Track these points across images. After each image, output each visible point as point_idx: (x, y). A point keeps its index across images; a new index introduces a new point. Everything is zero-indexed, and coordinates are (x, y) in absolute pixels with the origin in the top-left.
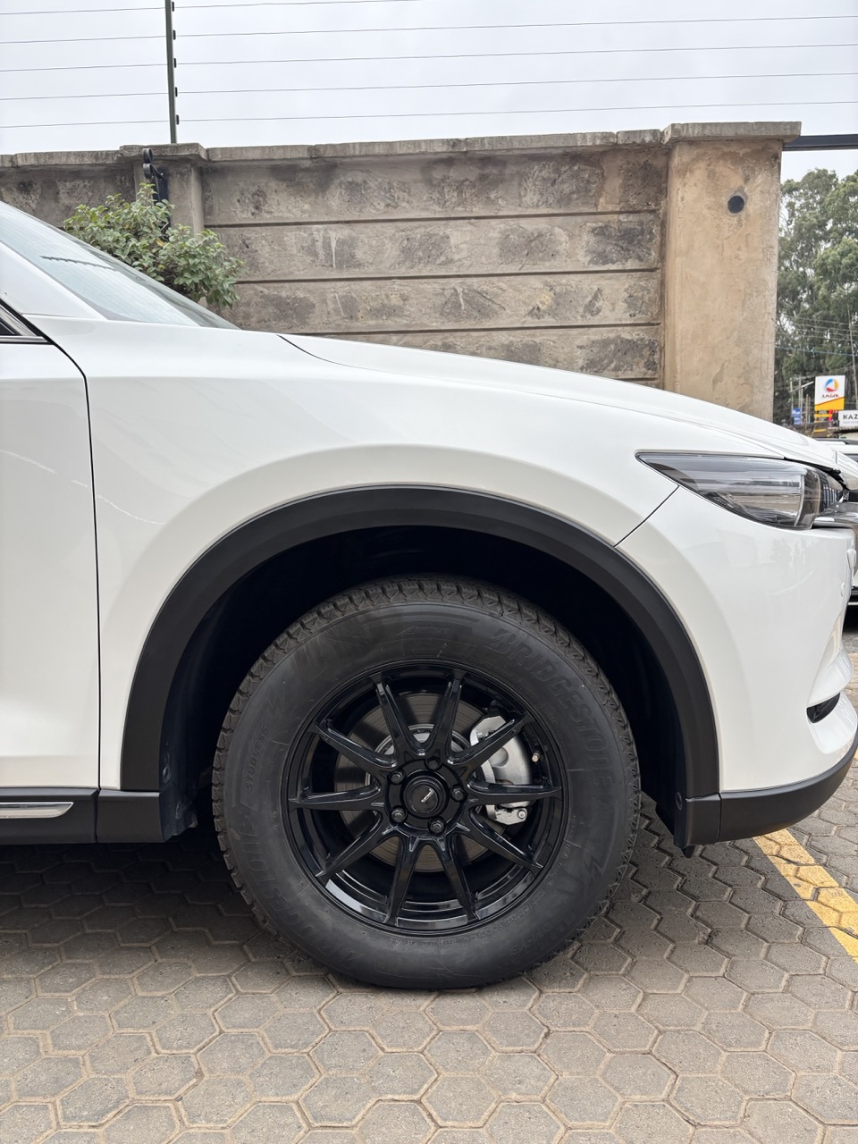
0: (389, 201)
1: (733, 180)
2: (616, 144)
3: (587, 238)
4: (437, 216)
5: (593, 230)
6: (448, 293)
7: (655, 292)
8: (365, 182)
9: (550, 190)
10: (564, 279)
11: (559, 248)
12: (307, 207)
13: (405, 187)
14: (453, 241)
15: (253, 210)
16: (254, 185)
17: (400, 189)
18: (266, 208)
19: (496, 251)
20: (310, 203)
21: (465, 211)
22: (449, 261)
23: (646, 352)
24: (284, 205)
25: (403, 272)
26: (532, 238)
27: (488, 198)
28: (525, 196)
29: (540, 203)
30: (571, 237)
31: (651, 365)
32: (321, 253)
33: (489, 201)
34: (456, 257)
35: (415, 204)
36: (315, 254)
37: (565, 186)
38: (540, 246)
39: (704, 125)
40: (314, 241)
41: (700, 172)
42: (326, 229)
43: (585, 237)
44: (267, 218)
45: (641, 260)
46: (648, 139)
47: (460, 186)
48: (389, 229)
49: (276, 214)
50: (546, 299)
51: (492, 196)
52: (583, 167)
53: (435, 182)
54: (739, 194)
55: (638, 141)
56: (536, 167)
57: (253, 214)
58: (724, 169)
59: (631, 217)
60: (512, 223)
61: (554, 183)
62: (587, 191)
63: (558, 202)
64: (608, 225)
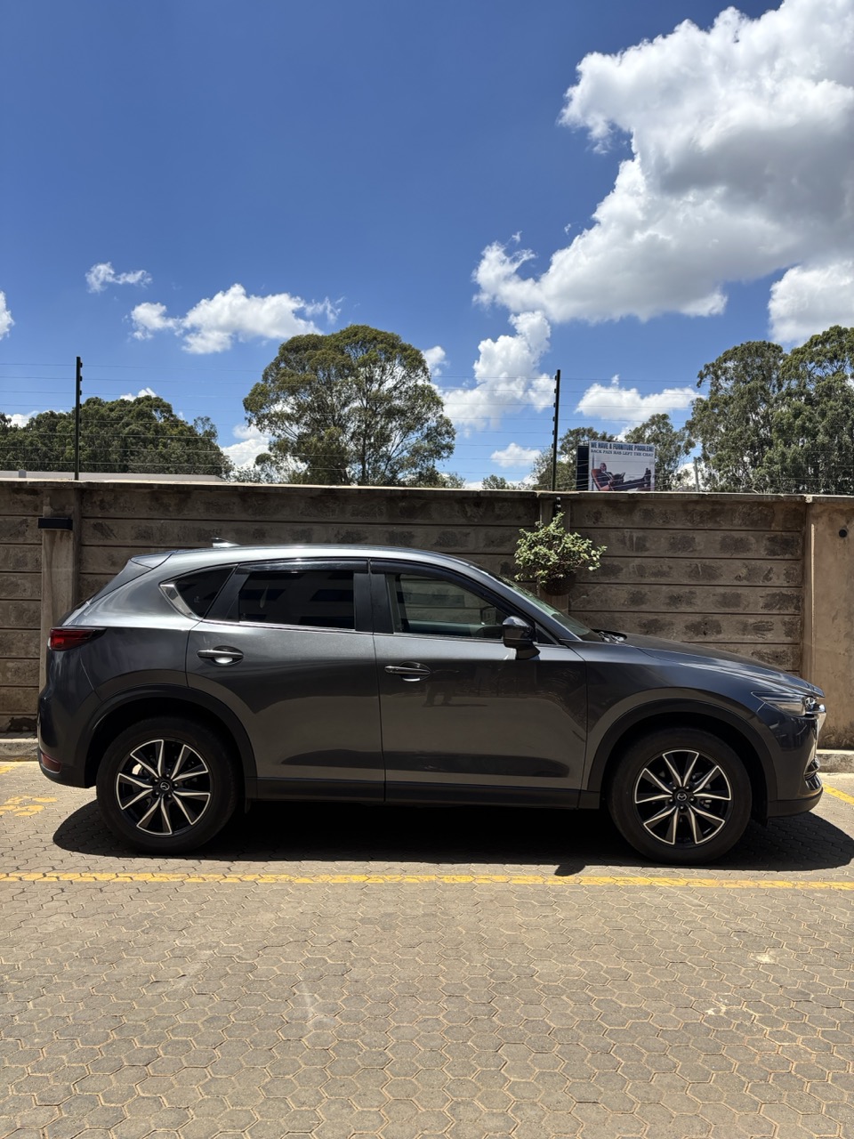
0: (665, 520)
1: (842, 522)
2: (783, 501)
4: (689, 528)
5: (768, 539)
6: (693, 566)
7: (801, 571)
9: (747, 519)
10: (753, 562)
11: (751, 547)
12: (622, 520)
13: (673, 514)
14: (696, 540)
15: (594, 520)
16: (595, 508)
17: (671, 515)
18: (601, 520)
19: (718, 546)
20: (623, 518)
21: (704, 526)
22: (694, 550)
23: (795, 601)
24: (611, 519)
25: (670, 554)
26: (738, 541)
27: (716, 520)
28: (734, 520)
29: (742, 524)
30: (757, 541)
31: (797, 608)
32: (628, 543)
33: (716, 522)
34: (698, 548)
35: (678, 521)
36: (625, 544)
37: (755, 516)
38: (741, 545)
40: (625, 537)
41: (825, 518)
42: (631, 532)
43: (765, 542)
44: (600, 525)
46: (798, 499)
47: (701, 514)
48: (664, 533)
49: (606, 523)
50: (744, 572)
51: (718, 519)
52: (764, 509)
53: (688, 511)
54: (844, 529)
55: (794, 499)
56: (740, 507)
57: (594, 522)
58: (836, 516)
59: (788, 534)
60: (727, 533)
61: (749, 515)
62: (766, 519)
63: (751, 524)
64: (776, 537)
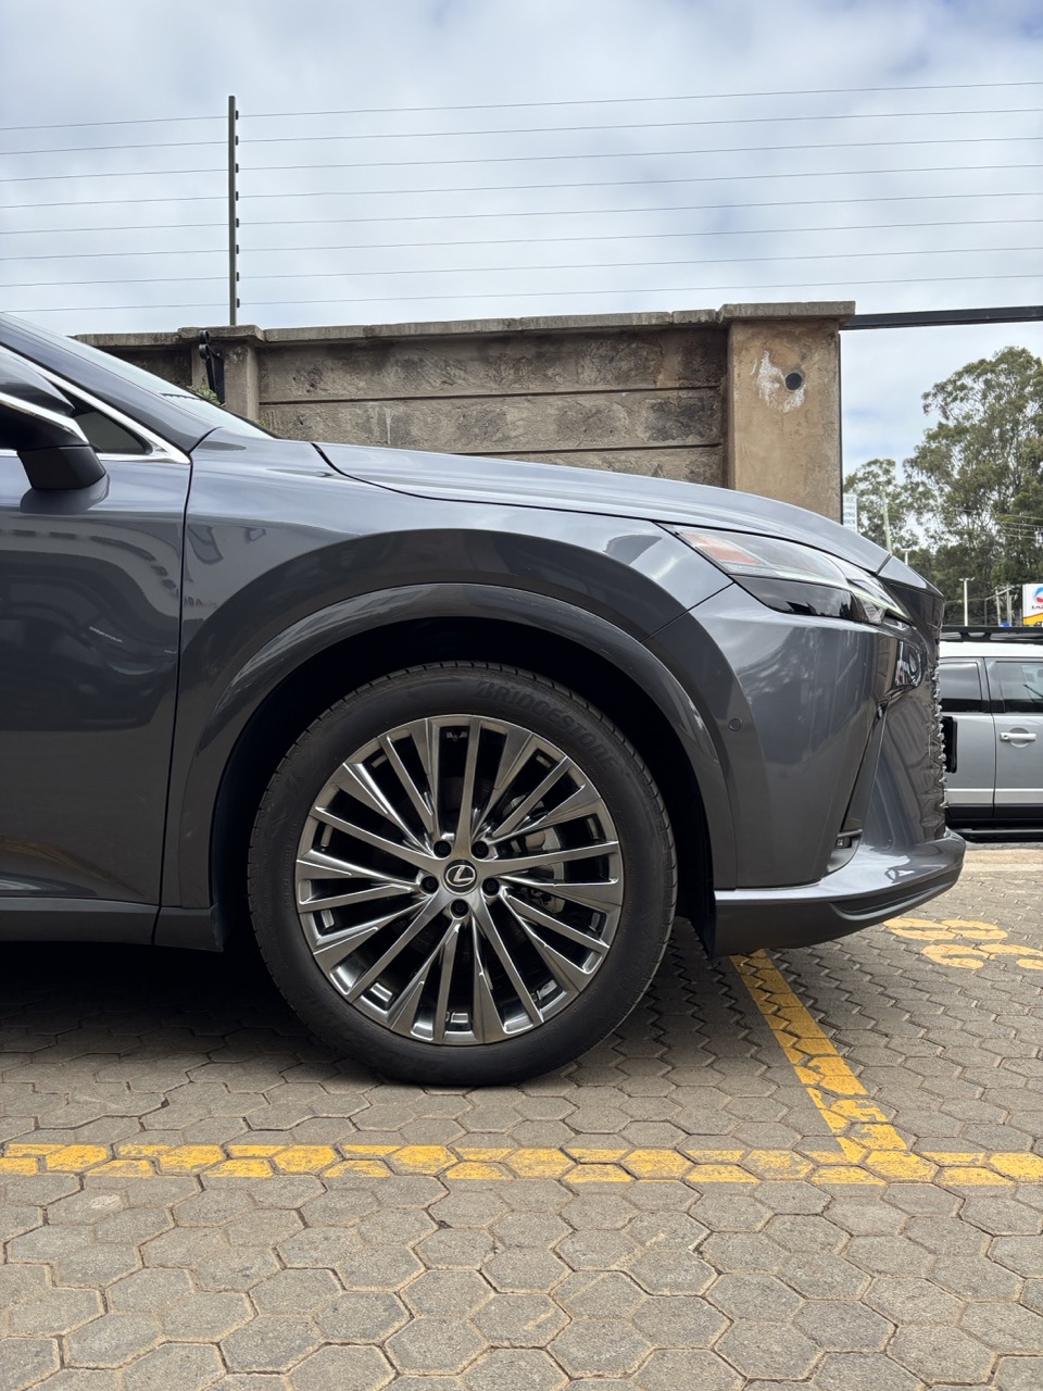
0: (445, 379)
1: (790, 357)
2: (672, 324)
3: (646, 414)
4: (494, 393)
5: (655, 405)
7: (718, 467)
8: (421, 360)
9: (608, 367)
10: (623, 455)
11: (618, 424)
12: (362, 384)
13: (460, 364)
14: (509, 418)
15: (309, 388)
16: (310, 364)
17: (456, 367)
18: (322, 385)
19: (553, 428)
20: (366, 380)
21: (522, 388)
22: (506, 438)
24: (339, 383)
26: (590, 415)
27: (545, 375)
28: (582, 373)
29: (598, 380)
30: (630, 413)
32: (376, 428)
33: (546, 378)
34: (512, 434)
35: (472, 380)
36: (370, 431)
37: (624, 363)
38: (598, 422)
39: (756, 306)
40: (369, 418)
41: (755, 351)
42: (381, 407)
43: (644, 414)
44: (322, 395)
45: (702, 436)
46: (703, 319)
47: (517, 364)
48: (445, 406)
49: (331, 391)
51: (550, 373)
52: (641, 345)
53: (491, 360)
54: (795, 371)
55: (694, 320)
56: (593, 346)
57: (308, 391)
58: (782, 347)
59: (690, 395)
60: (569, 400)
61: (611, 361)
62: (646, 368)
63: (616, 379)
64: (667, 402)
